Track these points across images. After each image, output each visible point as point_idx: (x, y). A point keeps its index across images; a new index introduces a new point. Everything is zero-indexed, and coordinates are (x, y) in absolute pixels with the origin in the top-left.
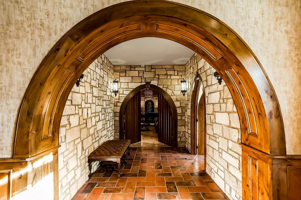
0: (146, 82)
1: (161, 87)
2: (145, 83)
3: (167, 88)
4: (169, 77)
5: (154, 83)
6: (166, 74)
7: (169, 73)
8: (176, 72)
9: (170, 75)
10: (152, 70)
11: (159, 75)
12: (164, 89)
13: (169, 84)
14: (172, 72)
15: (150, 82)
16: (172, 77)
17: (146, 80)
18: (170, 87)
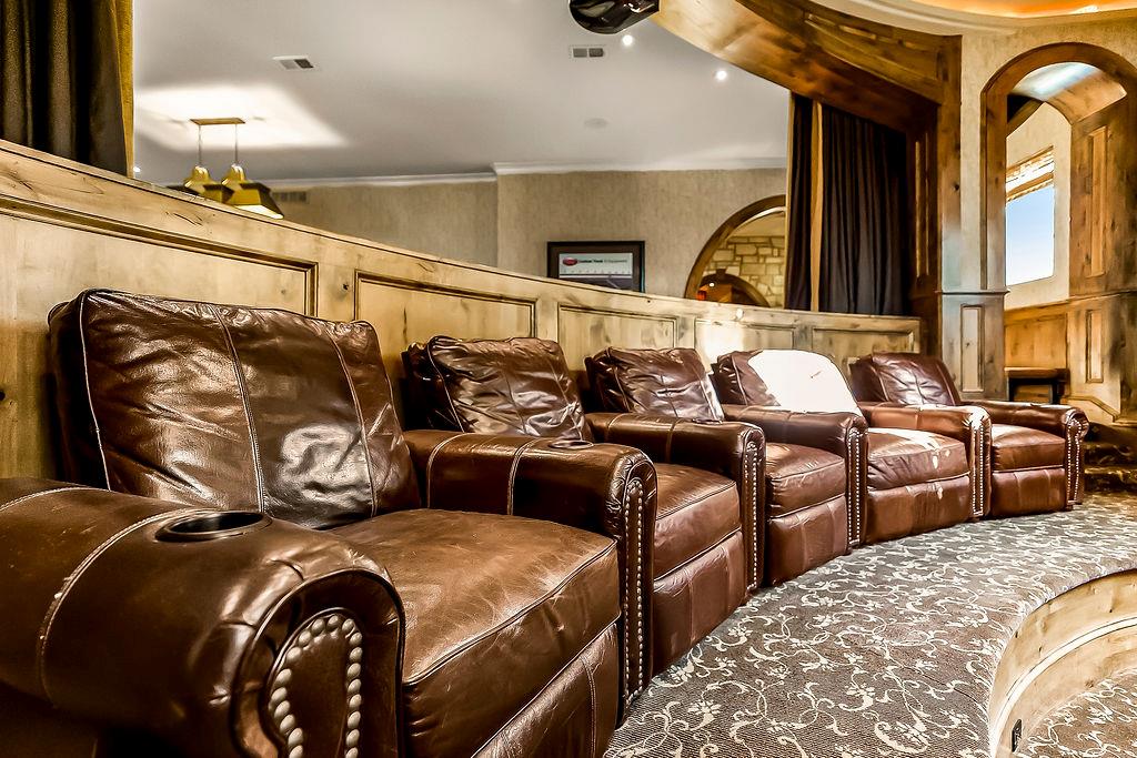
0: (718, 270)
1: (746, 279)
2: (714, 272)
3: (758, 281)
4: (761, 260)
5: (733, 271)
6: (757, 254)
7: (763, 251)
8: (776, 251)
9: (765, 257)
10: (730, 247)
11: (742, 256)
12: (752, 283)
13: (762, 272)
14: (767, 251)
15: (725, 270)
16: (769, 260)
17: (716, 265)
18: (763, 279)
